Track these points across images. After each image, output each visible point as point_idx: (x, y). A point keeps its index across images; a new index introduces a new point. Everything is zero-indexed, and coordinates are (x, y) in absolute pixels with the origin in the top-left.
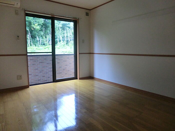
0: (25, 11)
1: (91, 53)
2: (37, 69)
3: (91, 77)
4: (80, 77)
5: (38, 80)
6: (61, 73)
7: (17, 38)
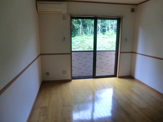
0: (71, 15)
1: (134, 53)
2: (81, 63)
3: (131, 77)
4: (119, 76)
5: (81, 73)
6: (102, 68)
7: (64, 39)
